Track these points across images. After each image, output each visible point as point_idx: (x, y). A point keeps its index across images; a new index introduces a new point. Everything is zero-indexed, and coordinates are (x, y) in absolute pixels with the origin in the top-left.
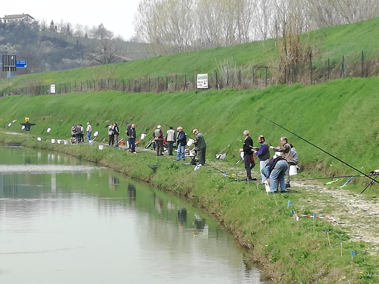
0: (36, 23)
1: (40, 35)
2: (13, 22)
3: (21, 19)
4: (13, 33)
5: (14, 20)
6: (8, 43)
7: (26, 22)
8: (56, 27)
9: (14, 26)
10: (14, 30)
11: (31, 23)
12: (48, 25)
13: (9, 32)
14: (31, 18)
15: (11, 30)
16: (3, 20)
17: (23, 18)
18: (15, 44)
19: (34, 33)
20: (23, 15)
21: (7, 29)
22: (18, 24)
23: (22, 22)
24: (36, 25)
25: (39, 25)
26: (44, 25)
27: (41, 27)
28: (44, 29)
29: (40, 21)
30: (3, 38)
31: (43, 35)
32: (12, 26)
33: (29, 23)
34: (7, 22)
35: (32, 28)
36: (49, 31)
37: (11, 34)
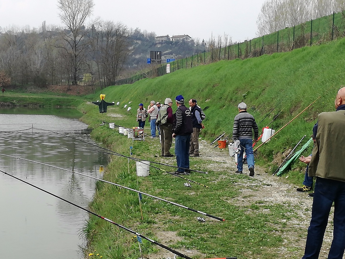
0: (193, 41)
1: (194, 48)
2: (178, 40)
3: (183, 38)
4: (177, 47)
5: (178, 39)
6: (174, 54)
7: (186, 40)
8: (206, 44)
9: (178, 43)
10: (178, 45)
11: (189, 41)
12: (201, 42)
13: (175, 47)
14: (189, 38)
15: (176, 45)
16: (171, 39)
17: (184, 38)
18: (178, 55)
19: (191, 48)
20: (184, 36)
21: (173, 45)
22: (181, 42)
23: (183, 40)
24: (192, 42)
25: (194, 42)
26: (198, 42)
27: (196, 44)
28: (198, 45)
29: (195, 39)
30: (171, 51)
31: (197, 49)
32: (177, 43)
33: (188, 41)
34: (174, 40)
35: (190, 44)
36: (201, 46)
37: (176, 48)
